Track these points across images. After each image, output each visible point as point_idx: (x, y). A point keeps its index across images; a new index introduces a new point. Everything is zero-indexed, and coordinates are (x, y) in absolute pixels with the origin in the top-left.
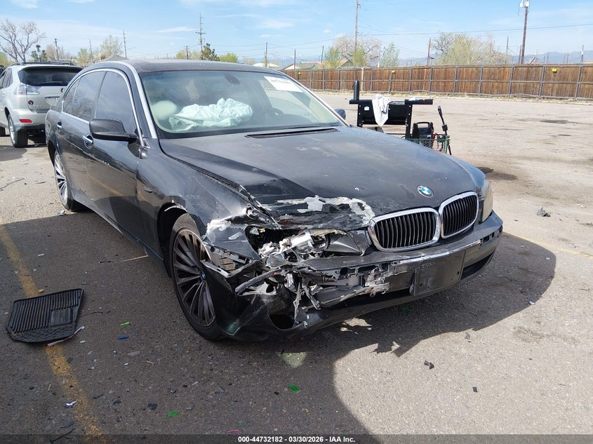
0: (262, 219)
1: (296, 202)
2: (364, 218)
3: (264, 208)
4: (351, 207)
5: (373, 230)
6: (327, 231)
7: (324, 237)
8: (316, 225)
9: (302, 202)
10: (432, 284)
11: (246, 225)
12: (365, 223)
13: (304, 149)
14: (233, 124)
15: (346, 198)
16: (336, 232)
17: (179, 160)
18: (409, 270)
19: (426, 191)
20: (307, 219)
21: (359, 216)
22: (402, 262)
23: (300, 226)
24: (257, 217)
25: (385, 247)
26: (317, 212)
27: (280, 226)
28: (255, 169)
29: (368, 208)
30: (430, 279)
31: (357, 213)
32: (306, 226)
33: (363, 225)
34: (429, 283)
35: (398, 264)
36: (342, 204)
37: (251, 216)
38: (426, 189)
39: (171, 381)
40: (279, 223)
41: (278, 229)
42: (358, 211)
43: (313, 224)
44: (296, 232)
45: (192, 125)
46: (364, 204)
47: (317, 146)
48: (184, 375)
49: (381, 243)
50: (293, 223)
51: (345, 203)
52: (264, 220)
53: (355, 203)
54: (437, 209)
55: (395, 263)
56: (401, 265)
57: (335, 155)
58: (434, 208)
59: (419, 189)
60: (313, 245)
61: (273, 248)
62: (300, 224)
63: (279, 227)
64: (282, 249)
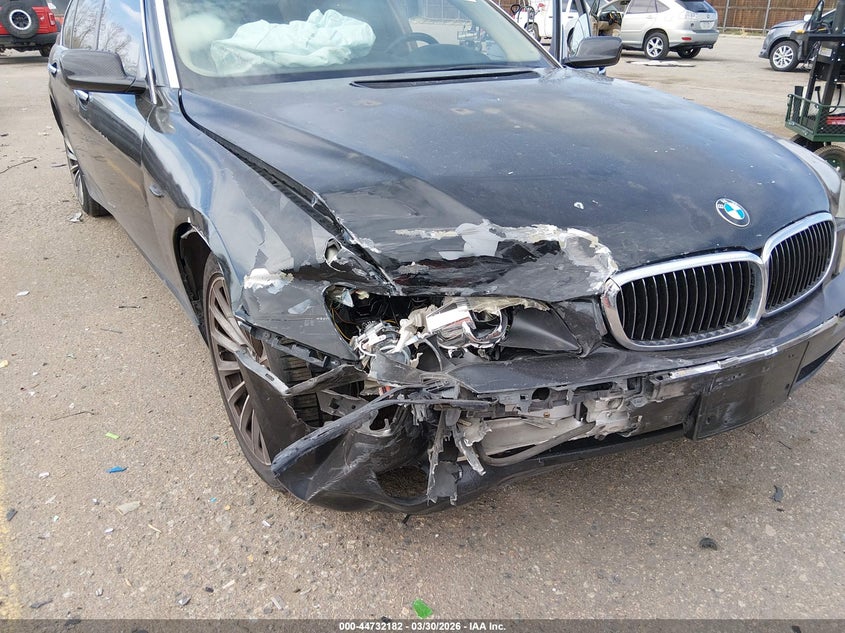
0: (360, 272)
1: (436, 235)
2: (592, 274)
3: (364, 246)
4: (563, 248)
5: (614, 302)
6: (507, 302)
7: (499, 314)
8: (481, 288)
9: (452, 234)
10: (732, 416)
11: (327, 284)
12: (596, 287)
13: (467, 112)
14: (334, 61)
15: (552, 228)
16: (526, 304)
17: (209, 133)
18: (687, 391)
19: (735, 211)
20: (459, 274)
21: (581, 269)
22: (674, 375)
23: (444, 290)
24: (347, 267)
25: (637, 338)
26: (484, 258)
27: (399, 288)
28: (353, 155)
29: (604, 250)
30: (732, 405)
31: (577, 263)
32: (458, 289)
33: (589, 291)
34: (727, 414)
35: (666, 379)
36: (543, 242)
37: (334, 263)
38: (735, 206)
39: (185, 577)
40: (396, 282)
41: (395, 294)
42: (578, 259)
43: (473, 286)
44: (437, 301)
45: (254, 62)
46: (594, 240)
47: (495, 106)
48: (212, 563)
49: (627, 331)
50: (428, 283)
51: (549, 239)
52: (363, 274)
53: (573, 239)
54: (758, 252)
55: (660, 378)
56: (673, 383)
57: (532, 126)
58: (753, 252)
59: (718, 206)
60: (473, 331)
61: (384, 337)
62: (445, 285)
63: (399, 291)
64: (407, 337)
